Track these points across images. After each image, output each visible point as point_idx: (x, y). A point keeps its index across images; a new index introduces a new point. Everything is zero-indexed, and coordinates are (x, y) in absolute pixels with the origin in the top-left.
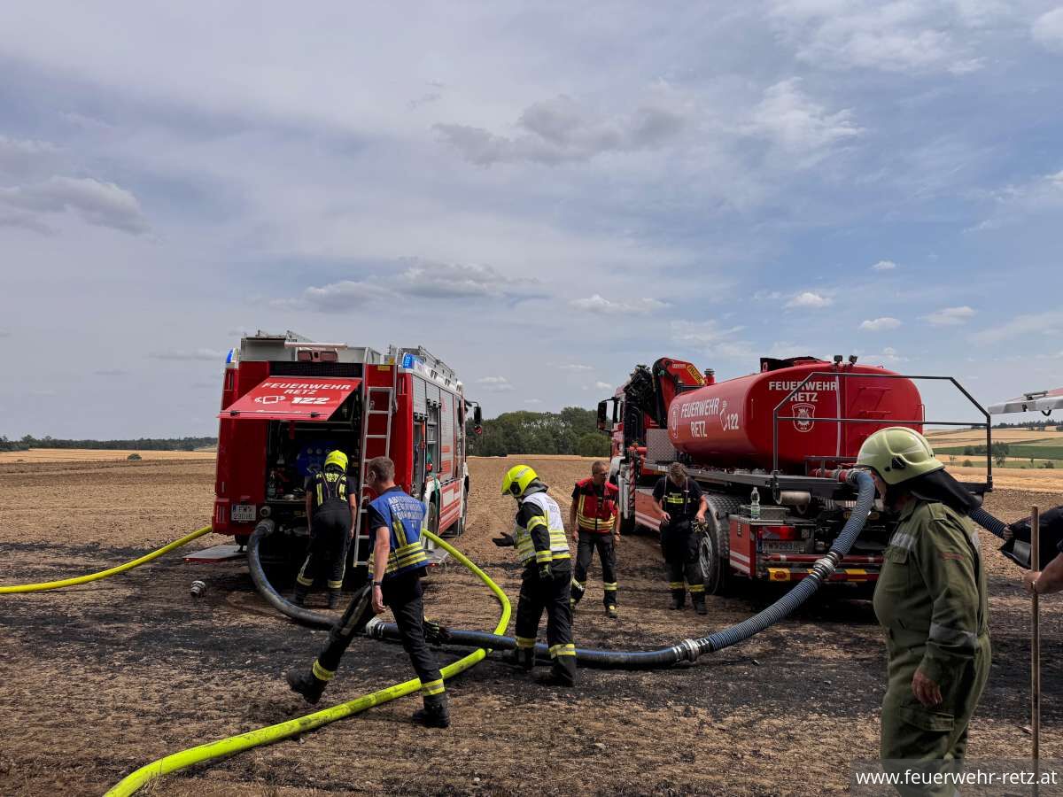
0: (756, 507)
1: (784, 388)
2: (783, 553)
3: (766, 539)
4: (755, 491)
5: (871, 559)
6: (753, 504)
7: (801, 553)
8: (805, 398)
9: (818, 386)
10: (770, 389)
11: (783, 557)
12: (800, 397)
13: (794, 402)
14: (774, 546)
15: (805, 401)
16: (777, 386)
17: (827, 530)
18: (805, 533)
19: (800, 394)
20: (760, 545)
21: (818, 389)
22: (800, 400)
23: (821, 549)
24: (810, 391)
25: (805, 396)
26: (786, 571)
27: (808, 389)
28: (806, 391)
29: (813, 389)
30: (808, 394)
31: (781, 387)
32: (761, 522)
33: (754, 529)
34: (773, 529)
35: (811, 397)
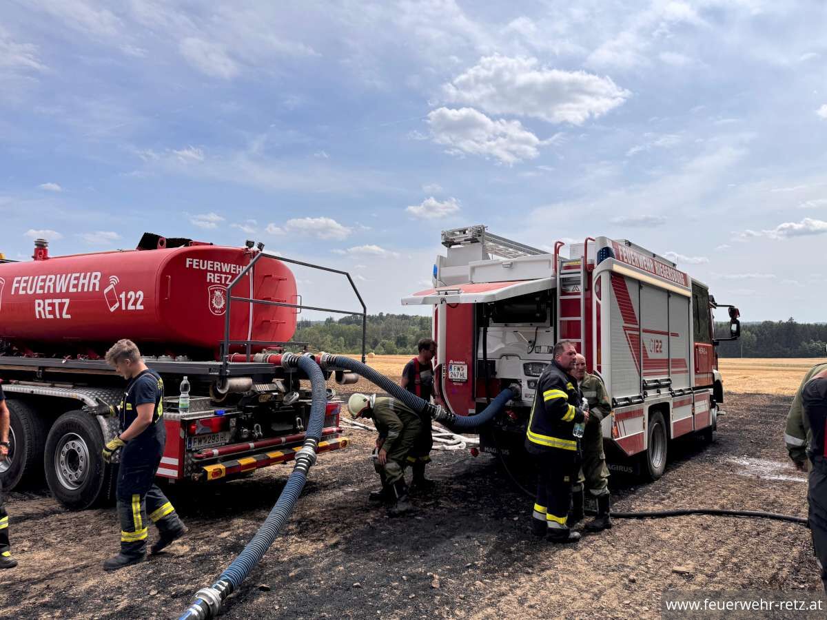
0: (184, 399)
1: (202, 268)
2: (215, 447)
3: (198, 434)
4: (185, 381)
5: (283, 439)
6: (182, 395)
7: (226, 444)
8: (220, 280)
9: (232, 269)
10: (187, 266)
11: (216, 451)
12: (216, 278)
13: (211, 283)
14: (203, 441)
15: (221, 283)
16: (195, 263)
17: (249, 416)
18: (233, 422)
19: (216, 275)
20: (190, 443)
21: (232, 272)
22: (216, 281)
23: (245, 436)
24: (225, 273)
25: (221, 277)
26: (221, 466)
27: (224, 270)
28: (221, 272)
29: (228, 271)
30: (223, 276)
31: (199, 266)
32: (193, 416)
33: (186, 424)
34: (205, 422)
35: (226, 278)
